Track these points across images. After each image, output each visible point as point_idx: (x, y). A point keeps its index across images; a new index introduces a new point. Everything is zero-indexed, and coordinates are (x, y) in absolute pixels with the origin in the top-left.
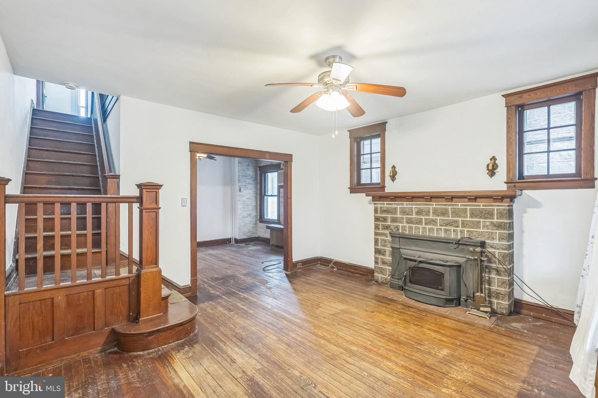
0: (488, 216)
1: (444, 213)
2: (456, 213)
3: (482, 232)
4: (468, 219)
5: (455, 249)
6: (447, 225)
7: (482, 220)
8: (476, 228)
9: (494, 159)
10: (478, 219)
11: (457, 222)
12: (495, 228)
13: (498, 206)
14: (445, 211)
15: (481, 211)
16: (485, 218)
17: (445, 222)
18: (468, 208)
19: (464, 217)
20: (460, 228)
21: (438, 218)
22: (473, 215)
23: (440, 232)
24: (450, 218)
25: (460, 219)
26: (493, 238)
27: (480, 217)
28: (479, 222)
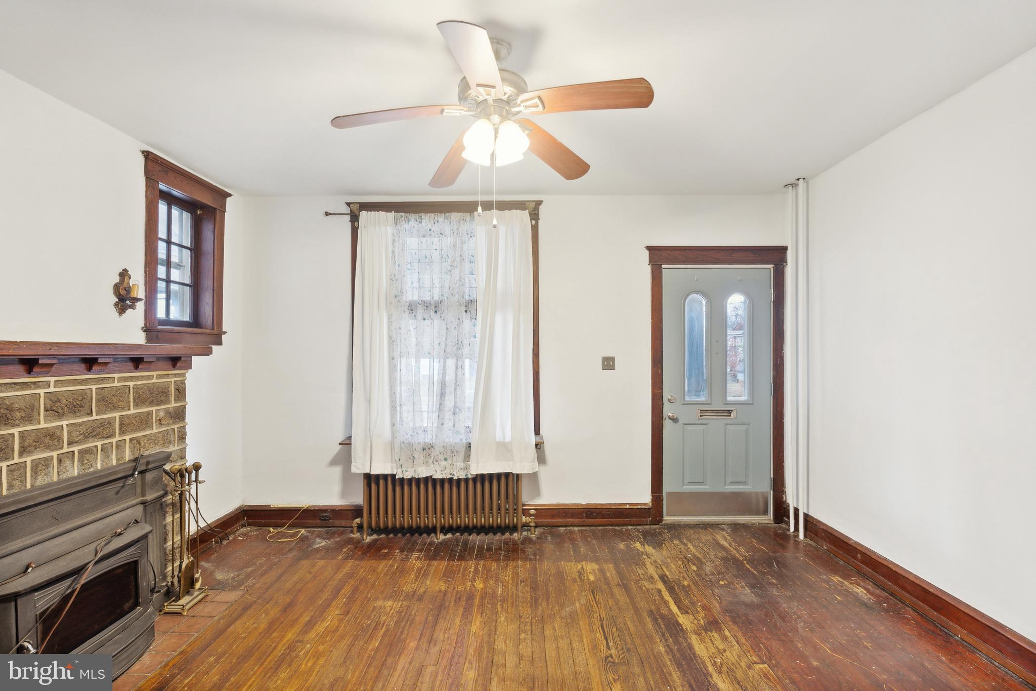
0: (162, 398)
1: (78, 405)
2: (108, 401)
3: (154, 435)
4: (132, 411)
5: (117, 493)
6: (86, 437)
7: (154, 409)
8: (144, 429)
9: (124, 274)
10: (147, 407)
11: (110, 422)
12: (171, 422)
13: (175, 375)
14: (80, 398)
15: (150, 389)
16: (158, 405)
17: (83, 429)
18: (131, 384)
19: (123, 409)
20: (117, 438)
21: (64, 423)
22: (140, 400)
23: (68, 463)
24: (94, 417)
25: (117, 415)
26: (170, 441)
27: (151, 403)
28: (149, 414)
